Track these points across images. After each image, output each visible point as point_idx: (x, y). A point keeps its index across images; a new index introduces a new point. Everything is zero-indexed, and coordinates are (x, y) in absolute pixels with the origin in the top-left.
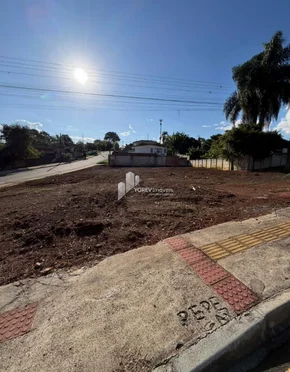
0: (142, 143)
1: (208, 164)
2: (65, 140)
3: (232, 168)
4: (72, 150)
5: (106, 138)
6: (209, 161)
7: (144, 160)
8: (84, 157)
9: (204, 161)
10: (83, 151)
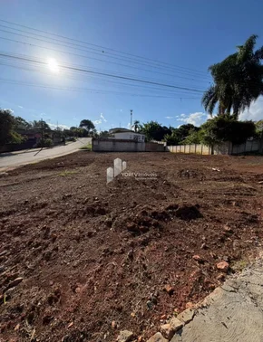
0: (119, 131)
1: (187, 149)
2: (42, 126)
3: (212, 153)
4: (51, 136)
5: (81, 126)
6: (188, 147)
7: (126, 146)
8: (63, 143)
9: (183, 147)
10: (62, 137)
